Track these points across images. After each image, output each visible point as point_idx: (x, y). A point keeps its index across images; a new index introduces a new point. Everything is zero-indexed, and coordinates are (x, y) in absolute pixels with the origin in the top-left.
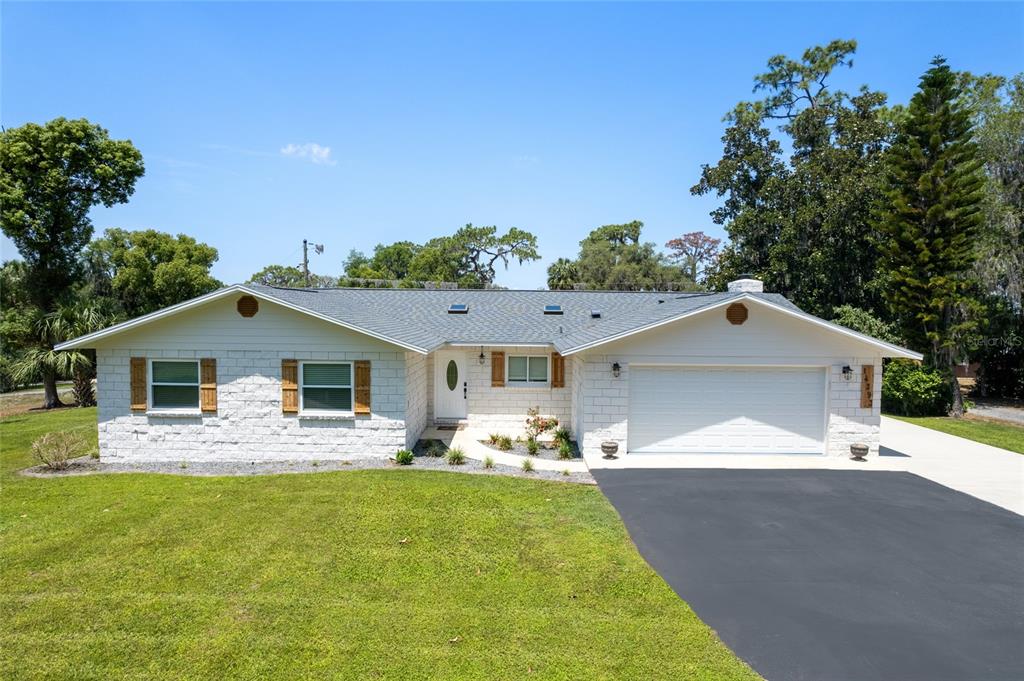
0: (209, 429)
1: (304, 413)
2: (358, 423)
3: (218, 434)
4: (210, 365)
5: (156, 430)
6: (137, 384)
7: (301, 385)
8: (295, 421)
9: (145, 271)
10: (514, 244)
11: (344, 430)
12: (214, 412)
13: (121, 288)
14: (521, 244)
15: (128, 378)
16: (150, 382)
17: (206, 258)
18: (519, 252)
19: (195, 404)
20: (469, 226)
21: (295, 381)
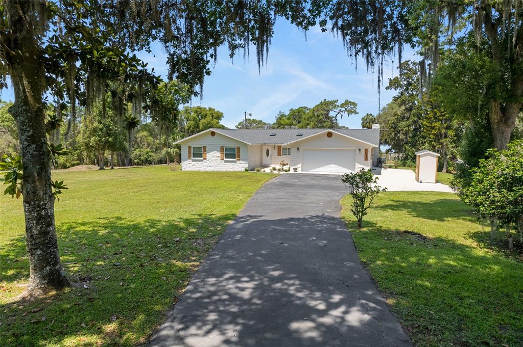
0: (205, 163)
1: (225, 159)
2: (237, 162)
3: (207, 164)
4: (205, 148)
5: (193, 163)
6: (189, 152)
7: (225, 153)
8: (223, 161)
9: (196, 122)
10: (346, 108)
11: (234, 164)
12: (205, 159)
13: (188, 129)
14: (350, 107)
15: (188, 151)
16: (192, 152)
17: (219, 116)
18: (348, 111)
19: (202, 157)
20: (325, 100)
21: (223, 152)
